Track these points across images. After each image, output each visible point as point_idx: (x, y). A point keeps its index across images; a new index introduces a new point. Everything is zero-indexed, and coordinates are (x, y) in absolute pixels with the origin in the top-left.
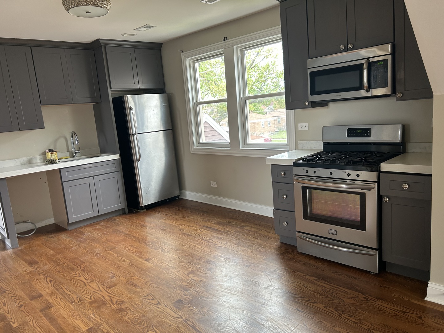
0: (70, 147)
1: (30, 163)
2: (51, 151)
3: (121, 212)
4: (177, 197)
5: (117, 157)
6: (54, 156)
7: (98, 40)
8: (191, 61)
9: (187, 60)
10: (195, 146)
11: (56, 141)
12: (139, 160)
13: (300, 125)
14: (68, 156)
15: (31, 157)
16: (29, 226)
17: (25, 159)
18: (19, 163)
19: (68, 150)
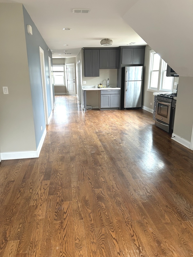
0: (107, 84)
1: (94, 87)
2: (101, 84)
3: (118, 109)
4: (140, 108)
5: (120, 89)
6: (101, 86)
7: (120, 46)
8: (153, 54)
9: (151, 53)
10: (148, 88)
11: (103, 81)
12: (126, 91)
13: (175, 83)
14: (106, 87)
15: (95, 85)
16: (91, 107)
17: (93, 86)
18: (91, 87)
19: (106, 85)
